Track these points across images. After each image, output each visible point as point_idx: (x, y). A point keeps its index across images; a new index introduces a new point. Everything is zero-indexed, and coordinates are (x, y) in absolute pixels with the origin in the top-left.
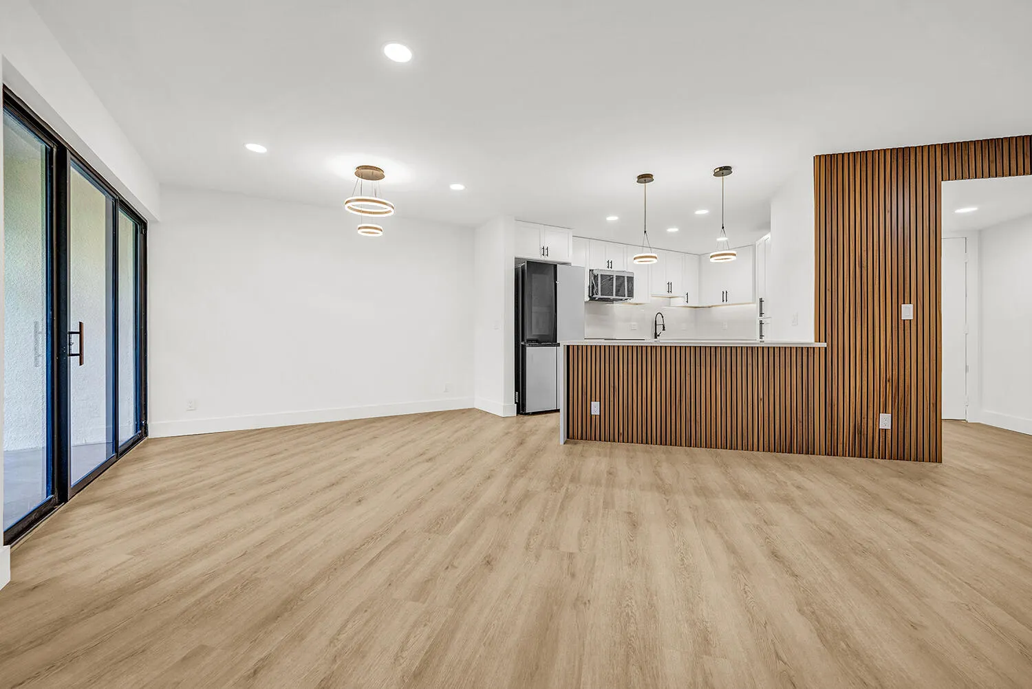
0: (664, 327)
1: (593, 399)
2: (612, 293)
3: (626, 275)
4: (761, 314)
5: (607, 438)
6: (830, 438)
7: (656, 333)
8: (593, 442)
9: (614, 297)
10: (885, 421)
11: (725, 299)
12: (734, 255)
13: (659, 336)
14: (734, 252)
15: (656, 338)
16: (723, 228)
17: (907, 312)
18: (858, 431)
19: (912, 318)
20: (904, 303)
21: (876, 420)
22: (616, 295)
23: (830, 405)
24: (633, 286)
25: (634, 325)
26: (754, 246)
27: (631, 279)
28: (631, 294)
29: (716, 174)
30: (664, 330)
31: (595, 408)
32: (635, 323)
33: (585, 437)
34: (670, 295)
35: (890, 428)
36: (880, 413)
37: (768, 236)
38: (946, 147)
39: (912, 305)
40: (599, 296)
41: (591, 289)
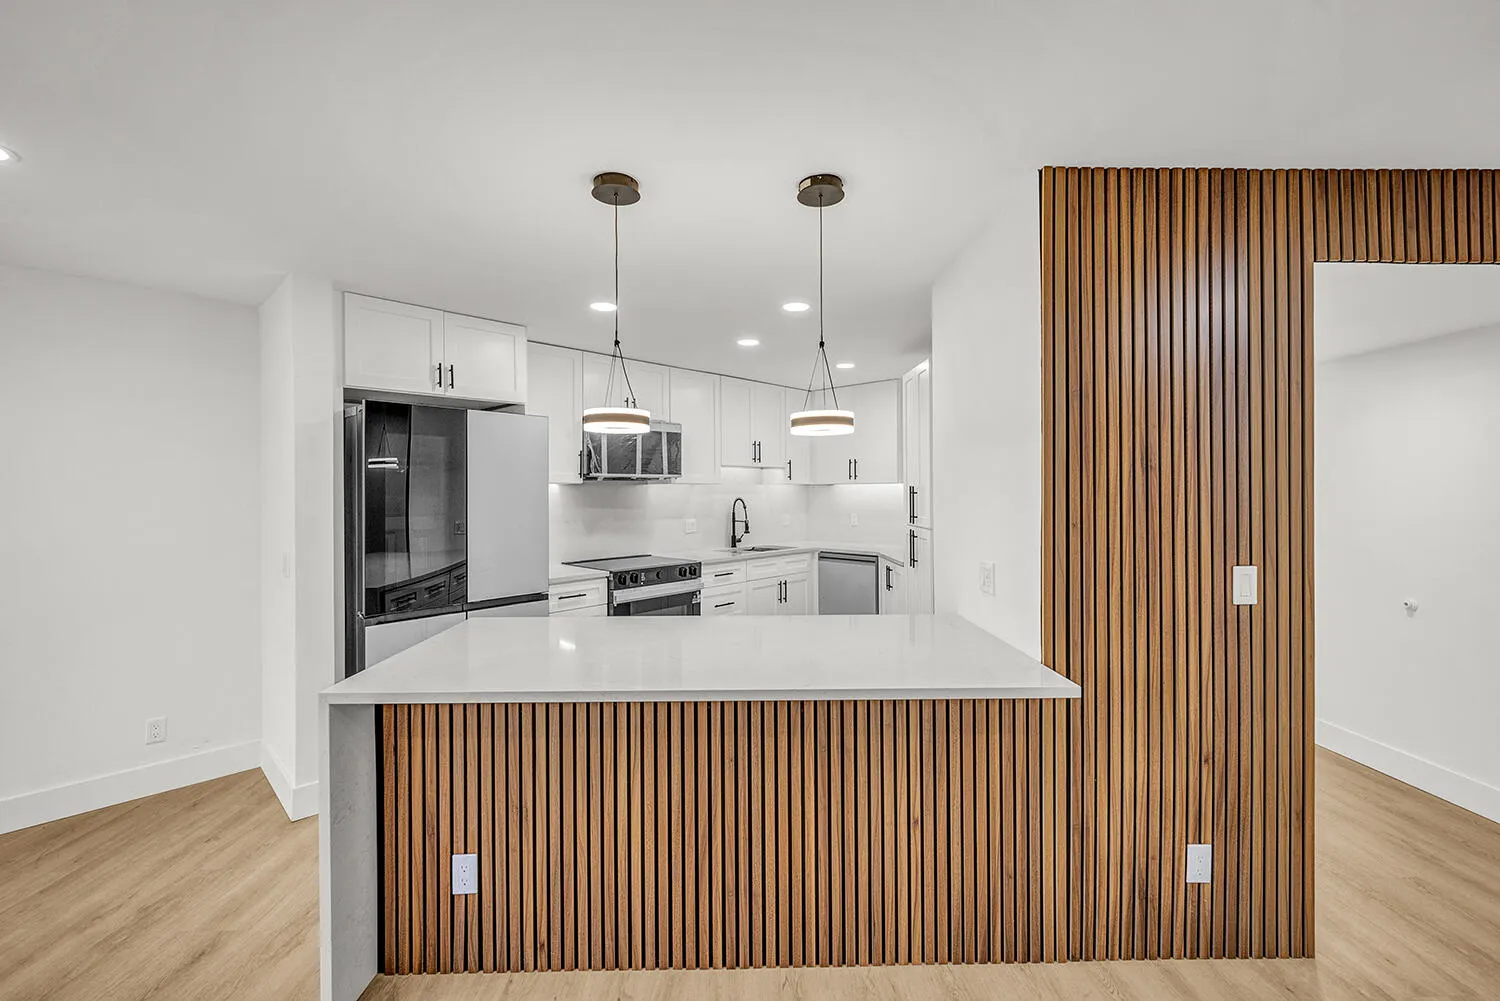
0: (747, 528)
1: (459, 844)
2: (634, 466)
3: (664, 429)
4: (913, 517)
5: (502, 959)
6: (1078, 909)
7: (734, 537)
8: (457, 978)
9: (639, 475)
10: (1199, 862)
11: (853, 474)
12: (849, 421)
13: (739, 541)
14: (849, 414)
15: (734, 546)
16: (822, 344)
17: (1245, 586)
18: (1142, 894)
19: (1254, 602)
20: (1238, 565)
21: (1178, 865)
22: (643, 472)
23: (1078, 831)
24: (679, 451)
25: (692, 524)
26: (899, 380)
27: (674, 439)
28: (675, 468)
29: (805, 198)
30: (747, 532)
31: (464, 873)
32: (693, 520)
33: (433, 963)
34: (757, 464)
35: (1209, 881)
36: (1187, 843)
37: (924, 366)
38: (1321, 177)
39: (1254, 569)
40: (605, 474)
41: (585, 458)
